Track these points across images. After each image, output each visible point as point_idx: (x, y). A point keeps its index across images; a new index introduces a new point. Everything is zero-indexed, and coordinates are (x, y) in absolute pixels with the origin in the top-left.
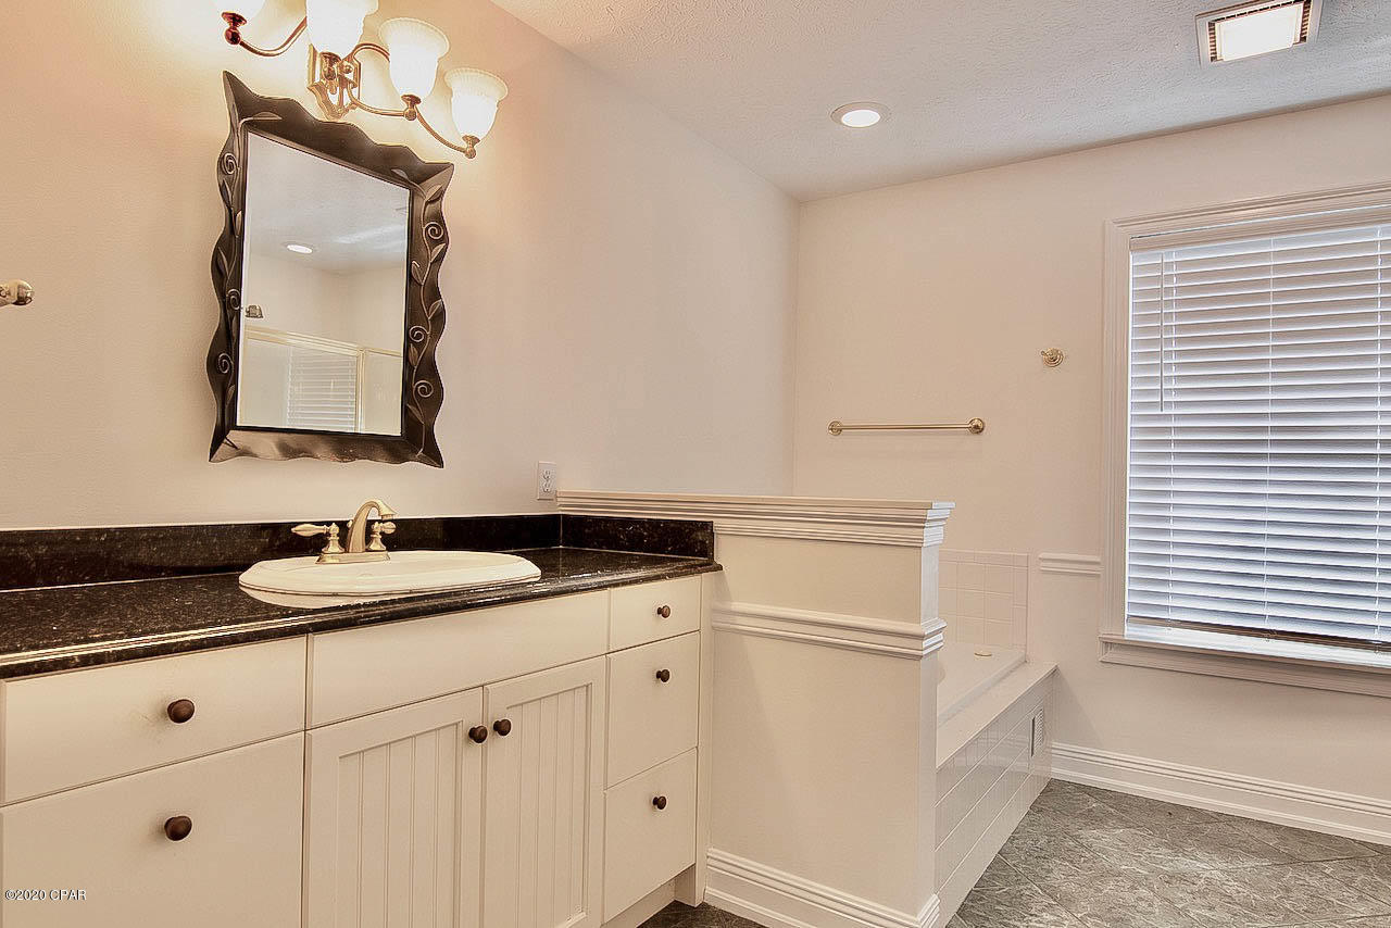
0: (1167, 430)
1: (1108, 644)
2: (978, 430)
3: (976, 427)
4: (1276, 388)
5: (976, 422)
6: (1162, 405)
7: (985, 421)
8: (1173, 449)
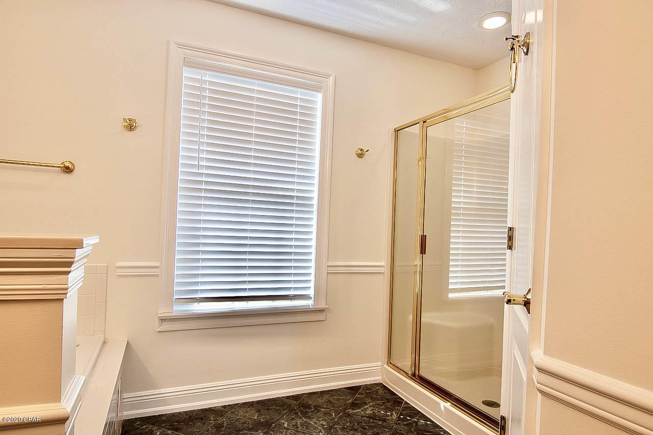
0: (201, 182)
1: (163, 320)
2: (68, 170)
3: (68, 168)
4: (256, 165)
5: (67, 164)
6: (199, 167)
7: (74, 163)
8: (203, 194)
